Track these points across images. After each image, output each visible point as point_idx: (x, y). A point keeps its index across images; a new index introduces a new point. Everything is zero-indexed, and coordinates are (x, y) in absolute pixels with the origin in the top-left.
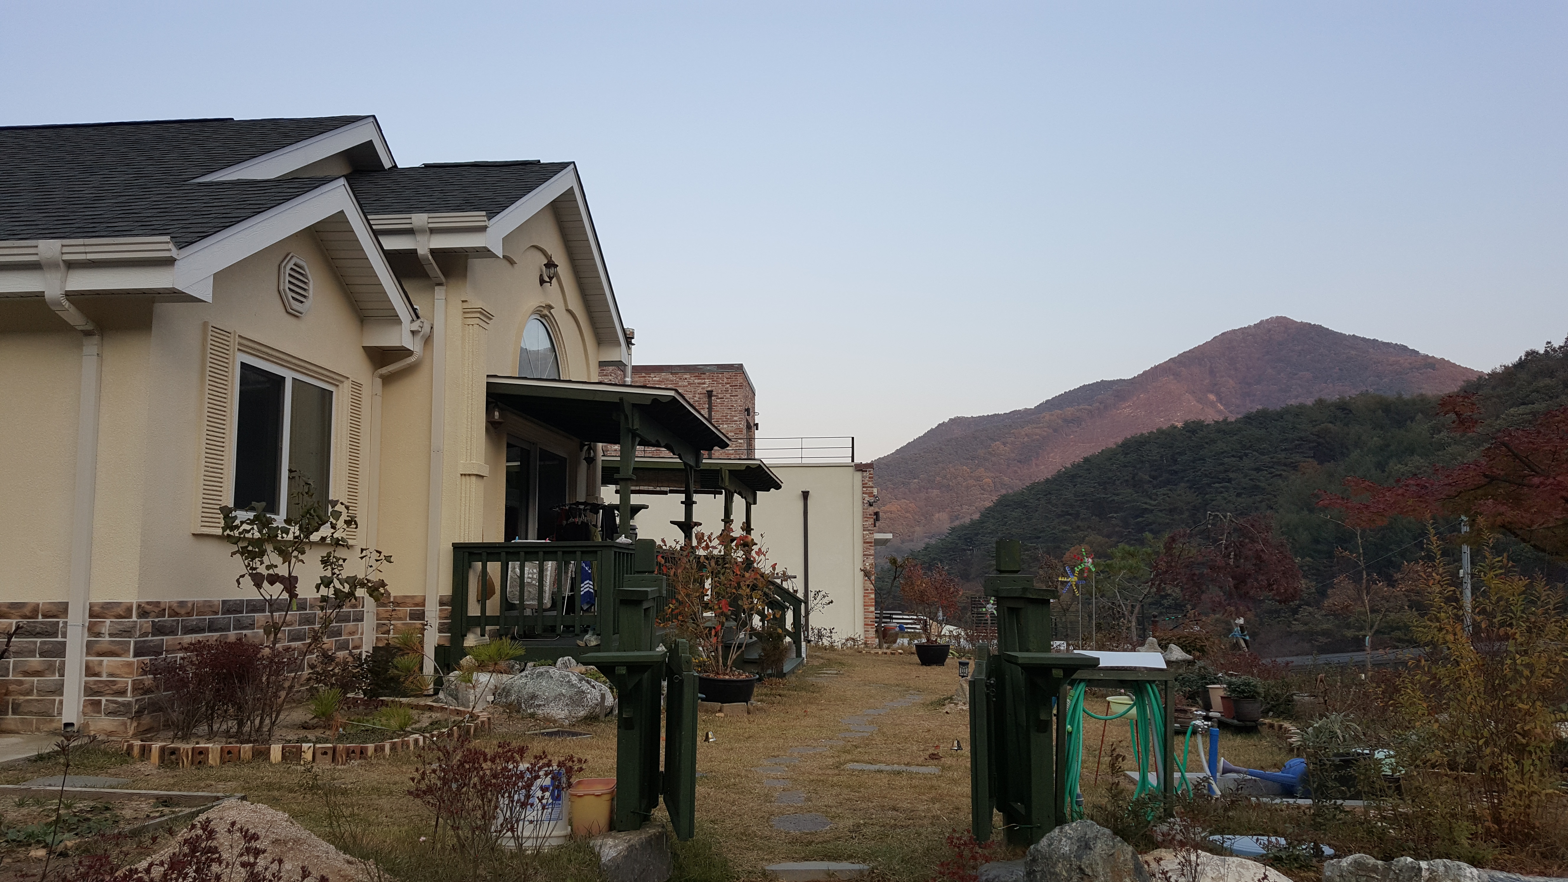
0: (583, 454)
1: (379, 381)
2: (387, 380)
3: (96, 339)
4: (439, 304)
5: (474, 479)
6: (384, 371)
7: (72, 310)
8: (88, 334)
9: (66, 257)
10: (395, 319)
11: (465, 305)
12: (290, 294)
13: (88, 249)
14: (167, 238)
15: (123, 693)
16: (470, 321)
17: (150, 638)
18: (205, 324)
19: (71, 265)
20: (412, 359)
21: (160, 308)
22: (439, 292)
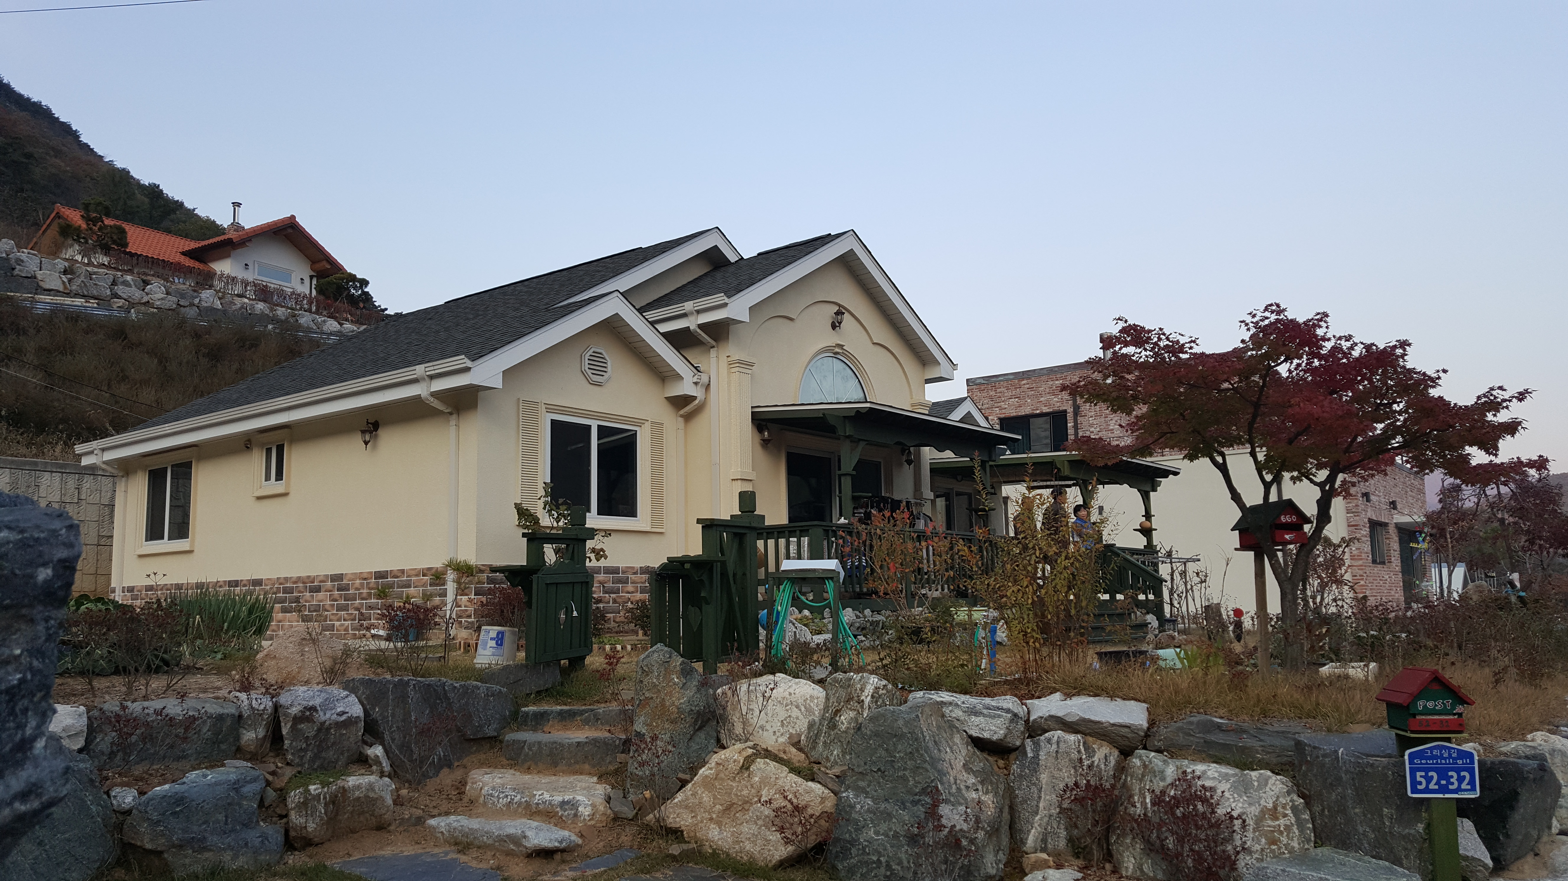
0: (904, 458)
1: (681, 420)
2: (688, 418)
3: (454, 416)
4: (713, 360)
5: (739, 482)
6: (682, 412)
7: (436, 401)
8: (451, 414)
9: (428, 373)
10: (678, 377)
11: (729, 359)
12: (589, 372)
13: (436, 367)
14: (463, 357)
15: (469, 616)
16: (733, 370)
17: (486, 585)
18: (519, 399)
19: (432, 377)
20: (697, 402)
21: (481, 394)
22: (713, 352)
